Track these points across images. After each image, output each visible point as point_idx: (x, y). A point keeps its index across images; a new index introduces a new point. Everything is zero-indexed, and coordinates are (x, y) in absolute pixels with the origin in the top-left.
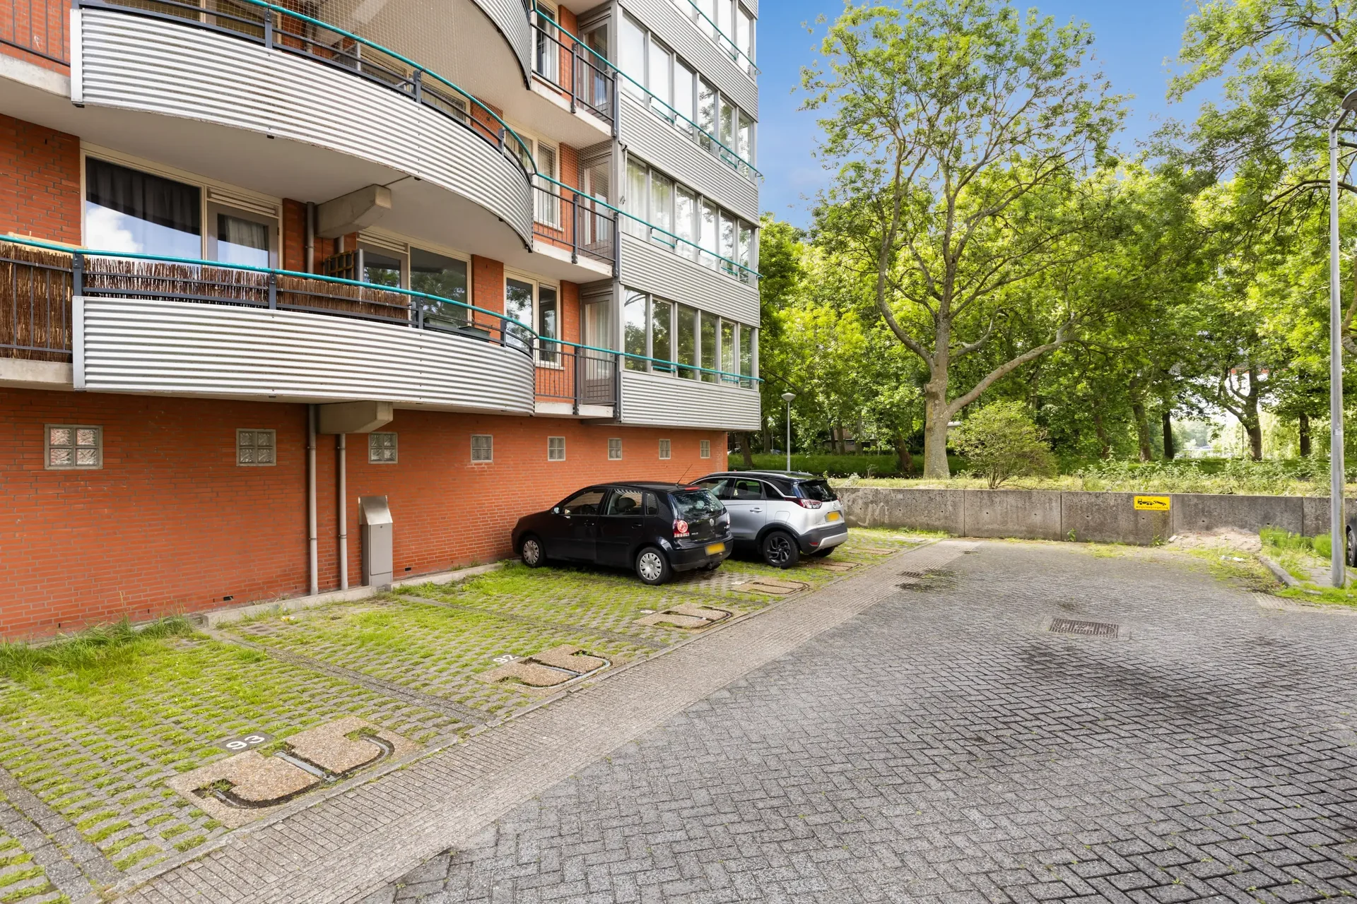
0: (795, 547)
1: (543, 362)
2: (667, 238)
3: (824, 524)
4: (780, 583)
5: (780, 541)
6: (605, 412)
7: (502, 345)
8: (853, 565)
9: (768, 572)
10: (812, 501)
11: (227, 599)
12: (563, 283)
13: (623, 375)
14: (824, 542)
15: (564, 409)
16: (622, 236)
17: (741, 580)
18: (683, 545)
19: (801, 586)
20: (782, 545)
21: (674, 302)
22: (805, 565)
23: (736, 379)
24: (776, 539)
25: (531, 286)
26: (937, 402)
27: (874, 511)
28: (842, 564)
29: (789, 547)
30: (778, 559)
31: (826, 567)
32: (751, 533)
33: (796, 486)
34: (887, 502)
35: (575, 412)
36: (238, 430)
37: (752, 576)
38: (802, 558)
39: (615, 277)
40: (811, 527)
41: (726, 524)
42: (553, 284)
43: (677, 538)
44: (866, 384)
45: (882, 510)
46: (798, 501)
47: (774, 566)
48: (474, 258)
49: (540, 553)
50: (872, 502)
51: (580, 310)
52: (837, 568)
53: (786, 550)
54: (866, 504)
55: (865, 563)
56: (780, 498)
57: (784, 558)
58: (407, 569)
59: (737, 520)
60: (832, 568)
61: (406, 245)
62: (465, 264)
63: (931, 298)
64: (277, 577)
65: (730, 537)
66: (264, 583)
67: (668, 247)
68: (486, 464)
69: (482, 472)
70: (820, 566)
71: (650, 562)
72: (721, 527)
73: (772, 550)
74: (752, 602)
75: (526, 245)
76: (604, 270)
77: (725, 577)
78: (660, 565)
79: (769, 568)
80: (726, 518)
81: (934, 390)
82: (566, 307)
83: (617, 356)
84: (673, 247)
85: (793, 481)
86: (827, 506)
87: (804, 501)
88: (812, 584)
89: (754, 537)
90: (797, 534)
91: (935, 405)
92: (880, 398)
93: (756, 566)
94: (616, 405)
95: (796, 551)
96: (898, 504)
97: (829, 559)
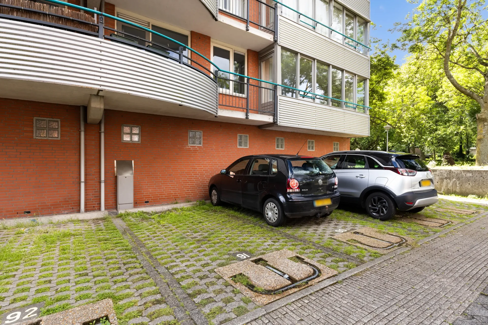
0: (392, 204)
1: (235, 93)
2: (311, 22)
3: (418, 189)
4: (378, 235)
5: (380, 199)
6: (268, 119)
7: (180, 63)
8: (443, 222)
9: (369, 223)
10: (408, 170)
11: (29, 212)
12: (249, 51)
13: (279, 98)
14: (418, 202)
15: (240, 115)
16: (279, 17)
17: (345, 228)
18: (295, 198)
19: (398, 240)
20: (382, 203)
21: (314, 59)
22: (401, 218)
23: (355, 106)
24: (376, 198)
25: (229, 52)
26: (486, 124)
27: (448, 184)
28: (433, 220)
29: (387, 205)
30: (378, 212)
31: (419, 222)
32: (357, 193)
33: (393, 159)
34: (458, 178)
35: (247, 118)
36: (35, 118)
37: (355, 225)
38: (398, 213)
39: (276, 41)
40: (406, 190)
41: (335, 184)
42: (243, 51)
43: (290, 193)
44: (430, 126)
45: (455, 183)
46: (395, 170)
47: (374, 217)
48: (192, 33)
49: (217, 197)
50: (446, 178)
51: (258, 66)
52: (431, 224)
53: (384, 207)
54: (442, 180)
55: (456, 221)
56: (380, 168)
57: (383, 212)
58: (146, 202)
59: (343, 183)
60: (425, 223)
61: (149, 23)
62: (187, 37)
63: (481, 66)
64: (60, 202)
65: (338, 194)
66: (52, 205)
67: (311, 28)
68: (198, 147)
69: (195, 151)
70: (414, 221)
71: (271, 210)
72: (330, 187)
73: (373, 205)
74: (347, 256)
75: (213, 17)
76: (269, 37)
77: (332, 225)
78: (277, 212)
79: (371, 219)
80: (336, 180)
81: (483, 117)
82: (250, 64)
83: (275, 86)
84: (314, 28)
85: (391, 155)
86: (420, 175)
87: (400, 170)
88: (410, 239)
89: (358, 196)
90: (394, 195)
91: (485, 125)
92: (439, 132)
93: (360, 216)
94: (275, 115)
95: (393, 208)
96: (468, 180)
97: (420, 215)
